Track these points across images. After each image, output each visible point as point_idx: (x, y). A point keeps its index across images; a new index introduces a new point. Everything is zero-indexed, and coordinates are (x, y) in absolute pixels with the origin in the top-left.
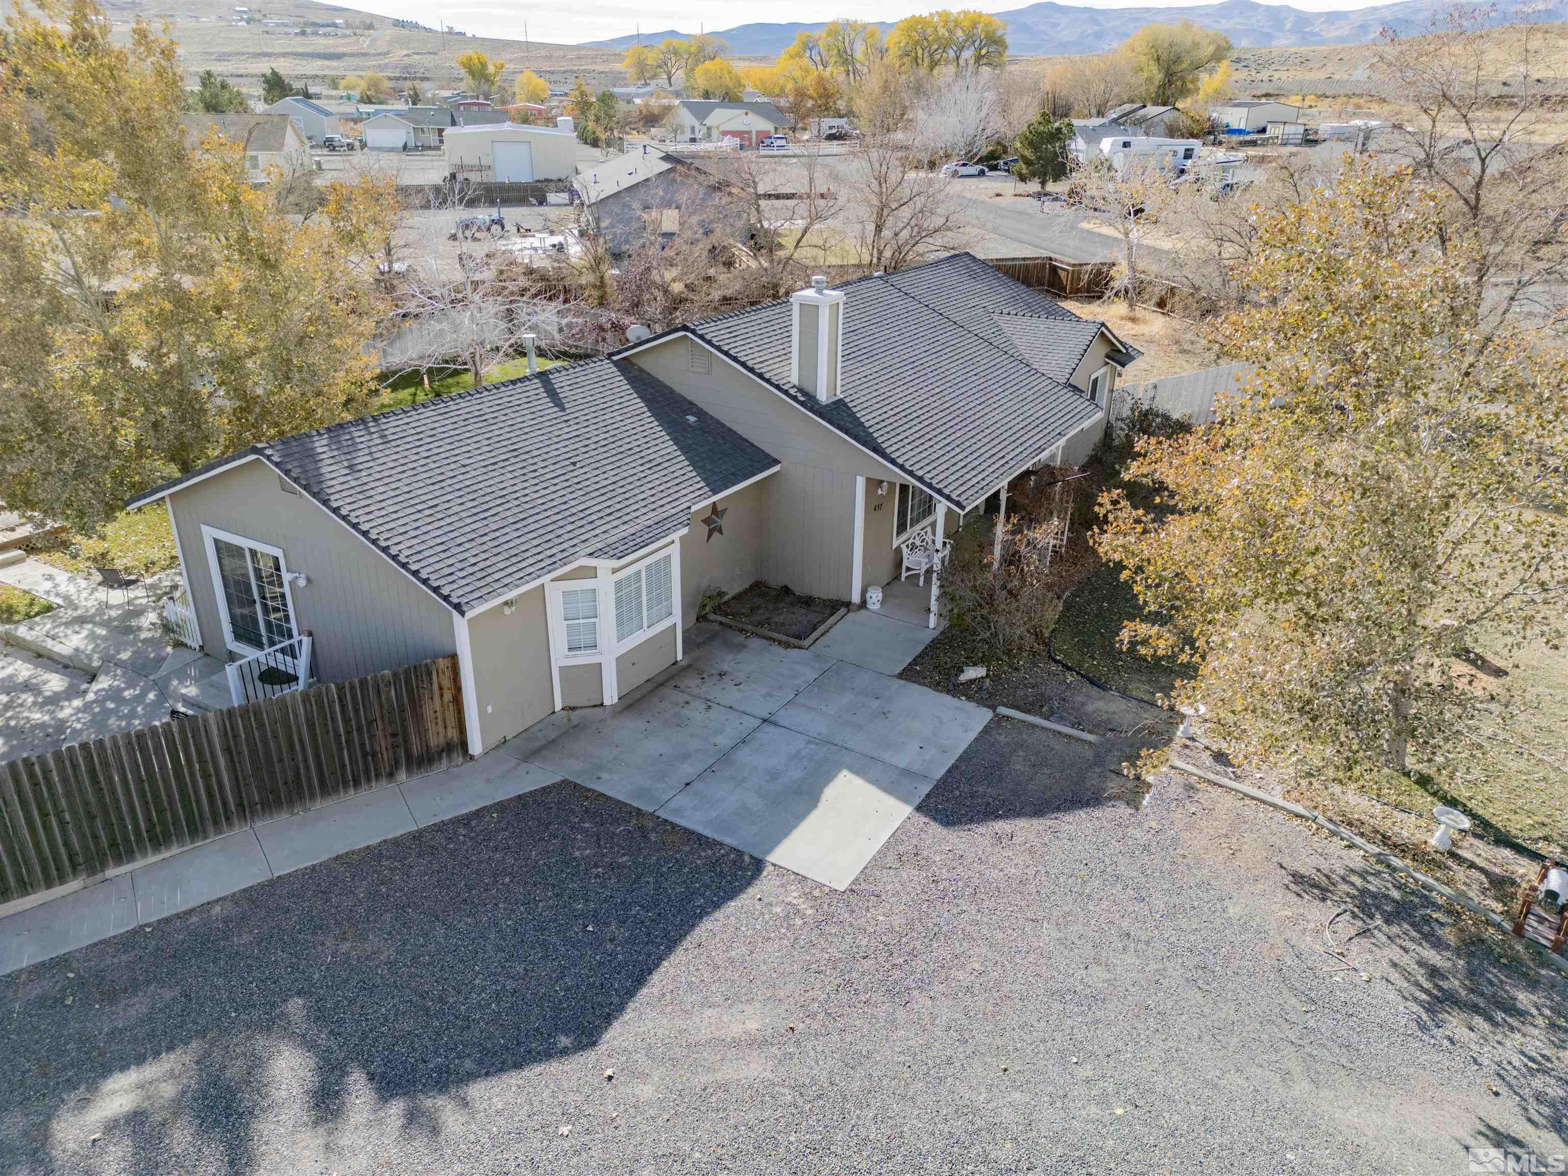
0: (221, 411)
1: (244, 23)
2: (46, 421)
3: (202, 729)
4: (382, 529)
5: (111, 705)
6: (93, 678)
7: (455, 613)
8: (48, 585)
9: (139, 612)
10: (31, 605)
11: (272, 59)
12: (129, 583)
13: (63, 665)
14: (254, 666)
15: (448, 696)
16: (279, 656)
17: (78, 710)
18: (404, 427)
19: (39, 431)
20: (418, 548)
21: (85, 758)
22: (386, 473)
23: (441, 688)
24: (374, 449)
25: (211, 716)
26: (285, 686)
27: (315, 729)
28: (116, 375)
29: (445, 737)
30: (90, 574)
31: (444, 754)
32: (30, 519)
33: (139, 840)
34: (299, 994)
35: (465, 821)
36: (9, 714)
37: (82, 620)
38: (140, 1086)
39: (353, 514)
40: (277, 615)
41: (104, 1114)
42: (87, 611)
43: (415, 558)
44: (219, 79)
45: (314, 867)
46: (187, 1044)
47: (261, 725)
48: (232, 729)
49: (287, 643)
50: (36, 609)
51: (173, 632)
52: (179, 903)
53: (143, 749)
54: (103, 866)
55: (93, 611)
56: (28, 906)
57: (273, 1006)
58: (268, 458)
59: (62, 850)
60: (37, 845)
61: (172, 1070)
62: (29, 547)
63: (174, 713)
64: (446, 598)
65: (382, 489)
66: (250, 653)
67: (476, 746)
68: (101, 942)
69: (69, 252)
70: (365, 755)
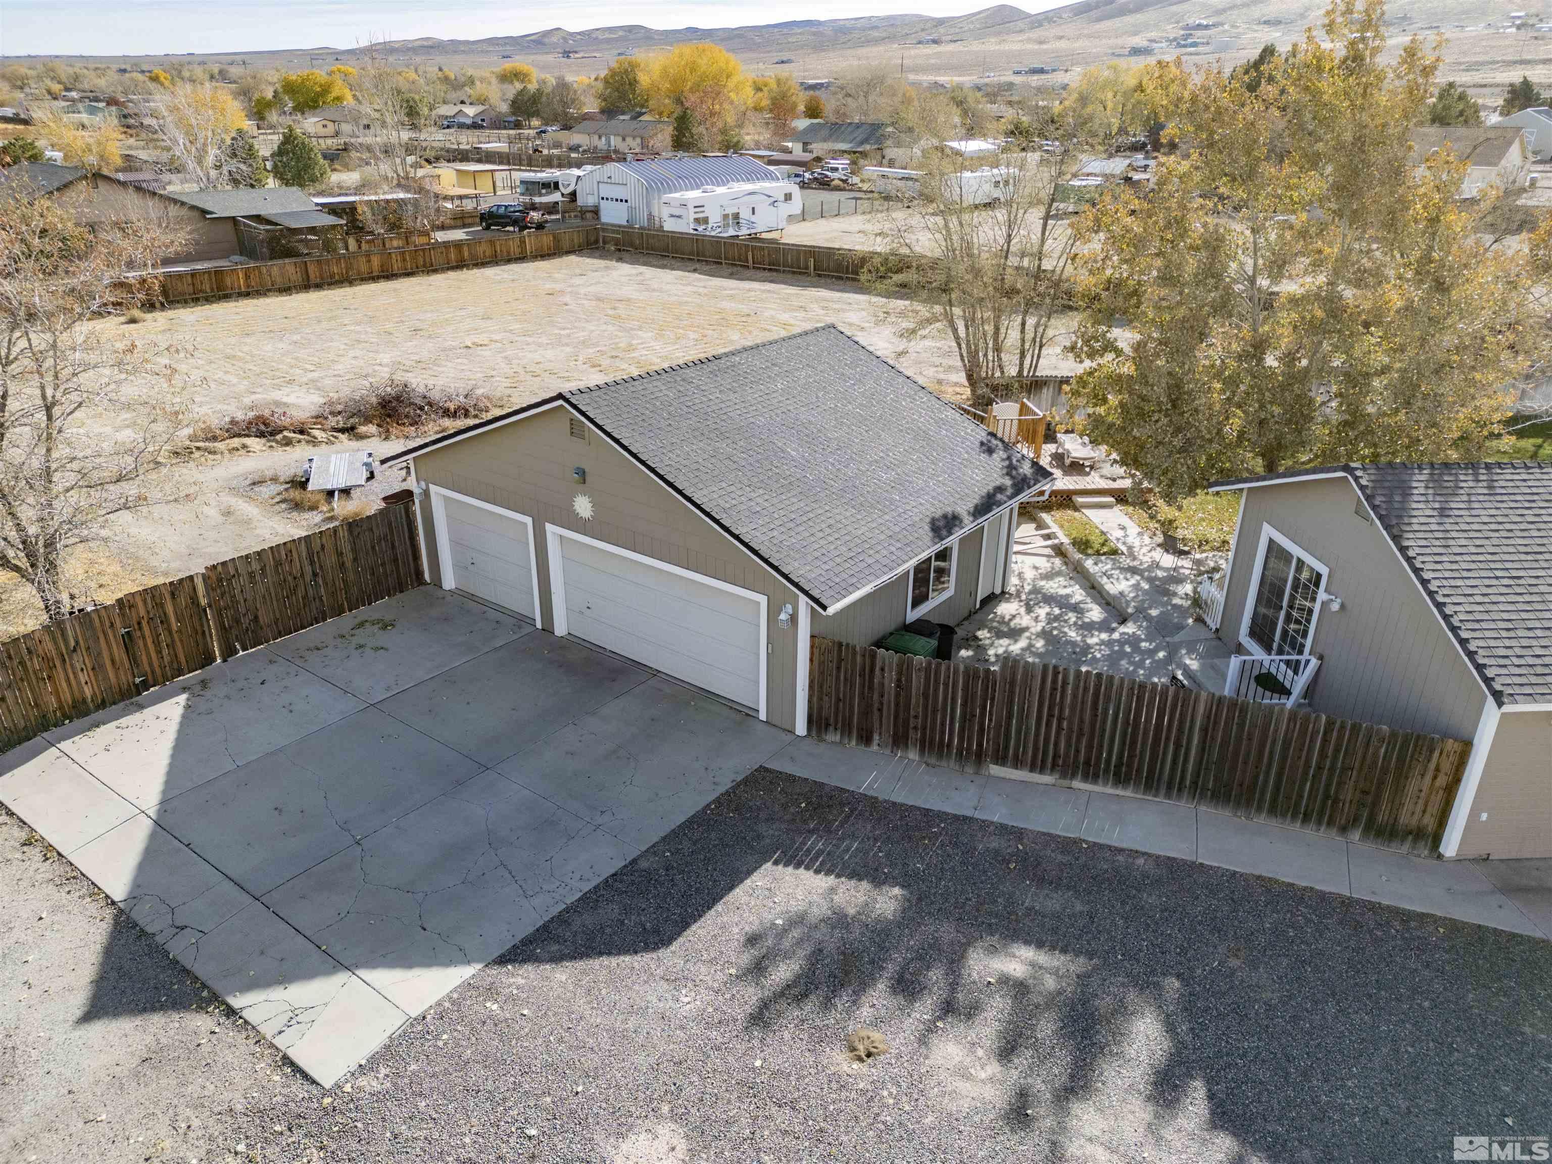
0: (1326, 422)
1: (1514, 30)
2: (1177, 399)
3: (1192, 702)
4: (1445, 583)
5: (1128, 649)
6: (1123, 621)
7: (1490, 699)
8: (1120, 534)
9: (1180, 581)
10: (1103, 545)
11: (1529, 67)
12: (1182, 553)
13: (1107, 601)
14: (1257, 665)
15: (1442, 781)
16: (1283, 666)
17: (1102, 643)
18: (1518, 484)
19: (1169, 406)
20: (1478, 617)
21: (1095, 685)
22: (1475, 527)
23: (1437, 769)
24: (1473, 499)
25: (1204, 695)
26: (1276, 695)
27: (1289, 749)
28: (1249, 371)
29: (1420, 820)
30: (1155, 534)
31: (1410, 837)
32: (1133, 476)
33: (1107, 771)
34: (1178, 976)
35: (1406, 917)
36: (1055, 625)
37: (1133, 571)
38: (1033, 964)
39: (1420, 558)
40: (1297, 627)
41: (1003, 968)
42: (1141, 564)
43: (1470, 625)
44: (1460, 90)
45: (1235, 873)
46: (1077, 956)
47: (1241, 725)
48: (1216, 714)
49: (1295, 657)
50: (1105, 549)
51: (1201, 608)
52: (1114, 837)
53: (1140, 699)
54: (1073, 776)
55: (1146, 566)
56: (1013, 777)
57: (1153, 972)
58: (1356, 479)
59: (1051, 746)
60: (1037, 735)
61: (1058, 969)
62: (1121, 497)
63: (1174, 678)
64: (1488, 681)
65: (1463, 542)
66: (1257, 653)
67: (1450, 846)
68: (1049, 835)
69: (1255, 254)
70: (1327, 796)
